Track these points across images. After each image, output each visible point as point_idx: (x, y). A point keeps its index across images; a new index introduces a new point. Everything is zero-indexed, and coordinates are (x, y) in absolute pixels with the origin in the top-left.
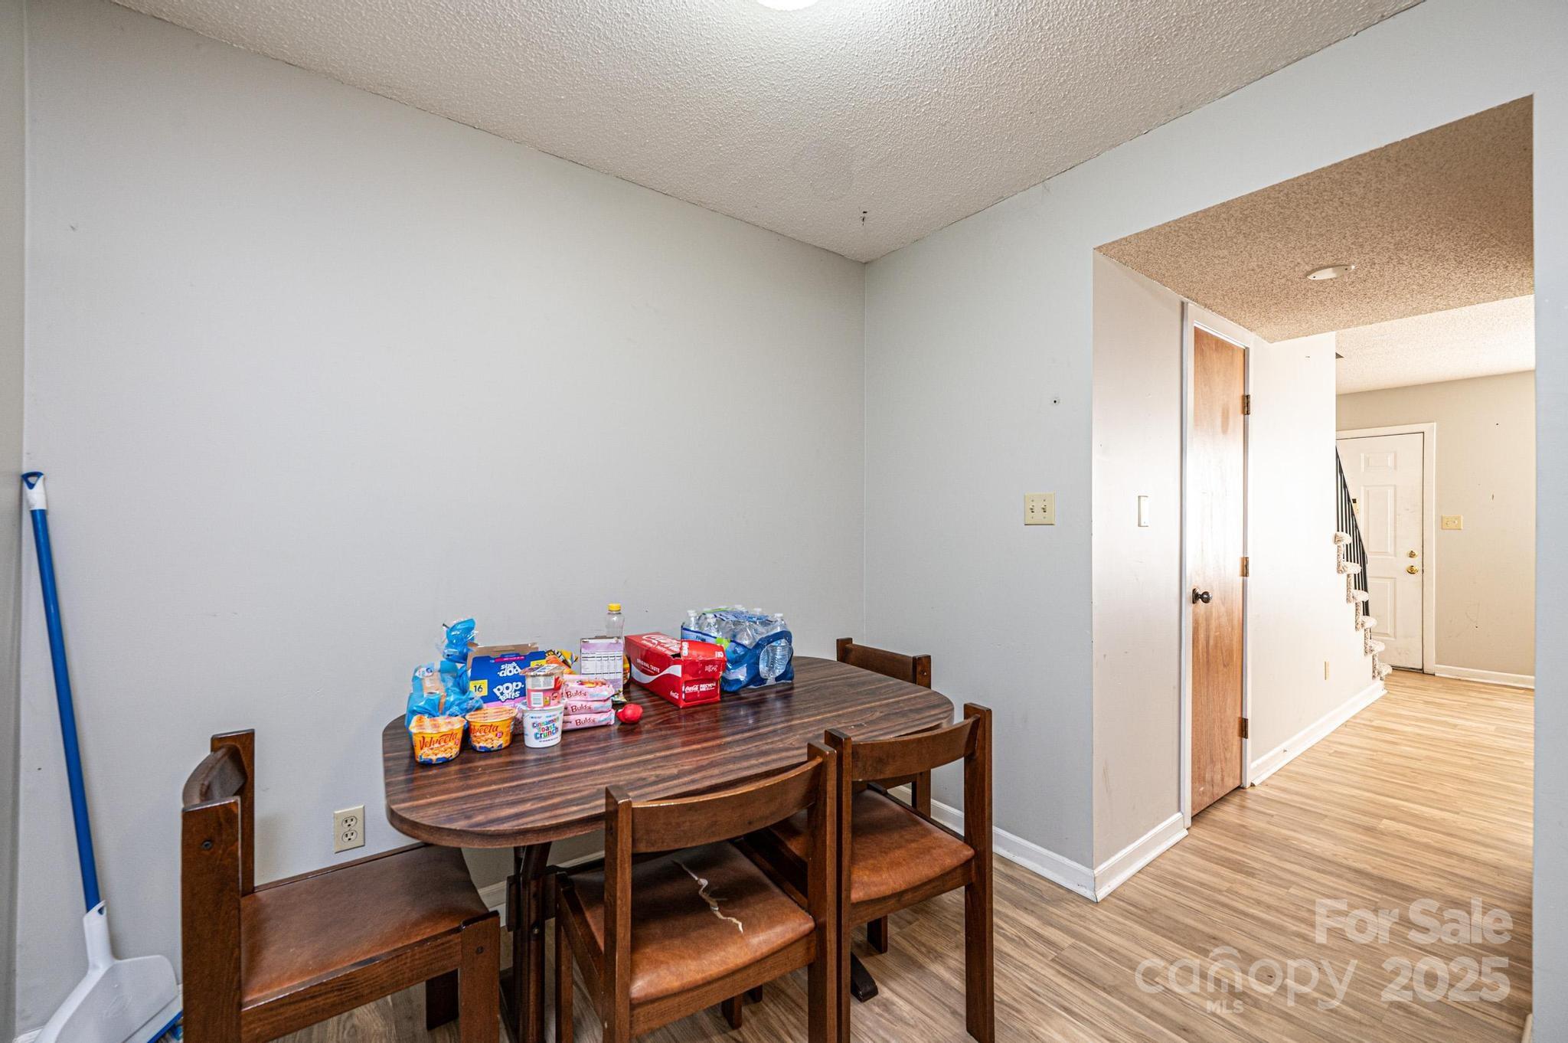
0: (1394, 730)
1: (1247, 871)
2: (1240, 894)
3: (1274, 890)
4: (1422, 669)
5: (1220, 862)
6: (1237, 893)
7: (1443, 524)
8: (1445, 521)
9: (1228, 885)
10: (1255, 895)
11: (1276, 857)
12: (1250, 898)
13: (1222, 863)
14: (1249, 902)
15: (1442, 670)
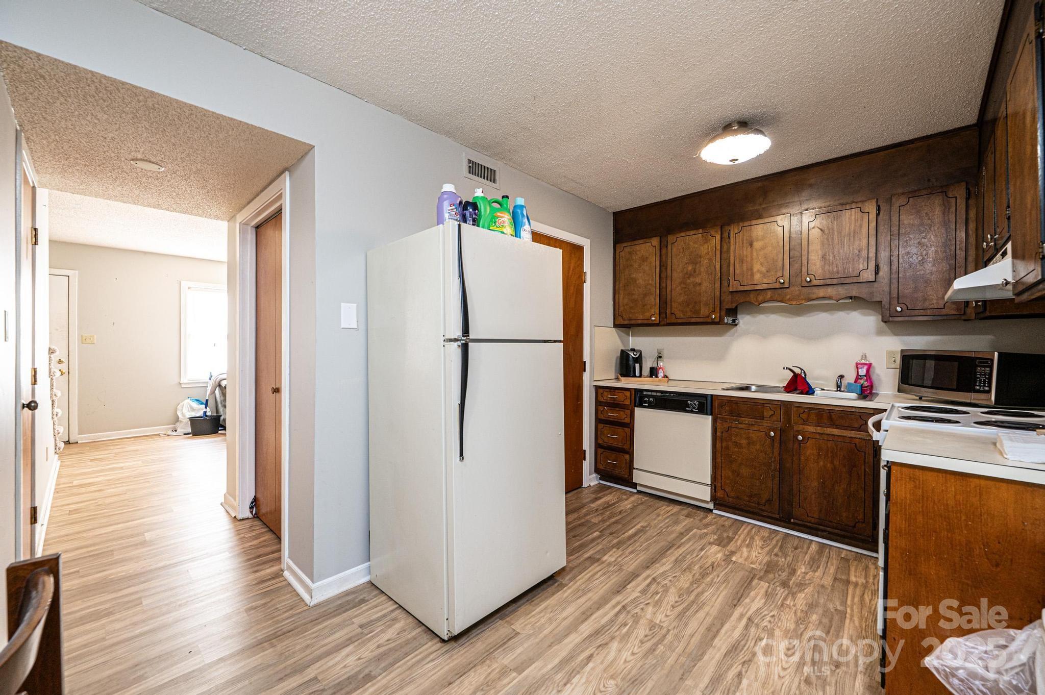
0: (92, 483)
1: (104, 614)
2: (118, 629)
3: (135, 610)
4: (69, 441)
5: (78, 624)
6: (114, 631)
7: (83, 340)
8: (84, 338)
9: (103, 631)
10: (128, 622)
11: (112, 592)
12: (127, 626)
13: (81, 622)
14: (129, 629)
15: (82, 439)
